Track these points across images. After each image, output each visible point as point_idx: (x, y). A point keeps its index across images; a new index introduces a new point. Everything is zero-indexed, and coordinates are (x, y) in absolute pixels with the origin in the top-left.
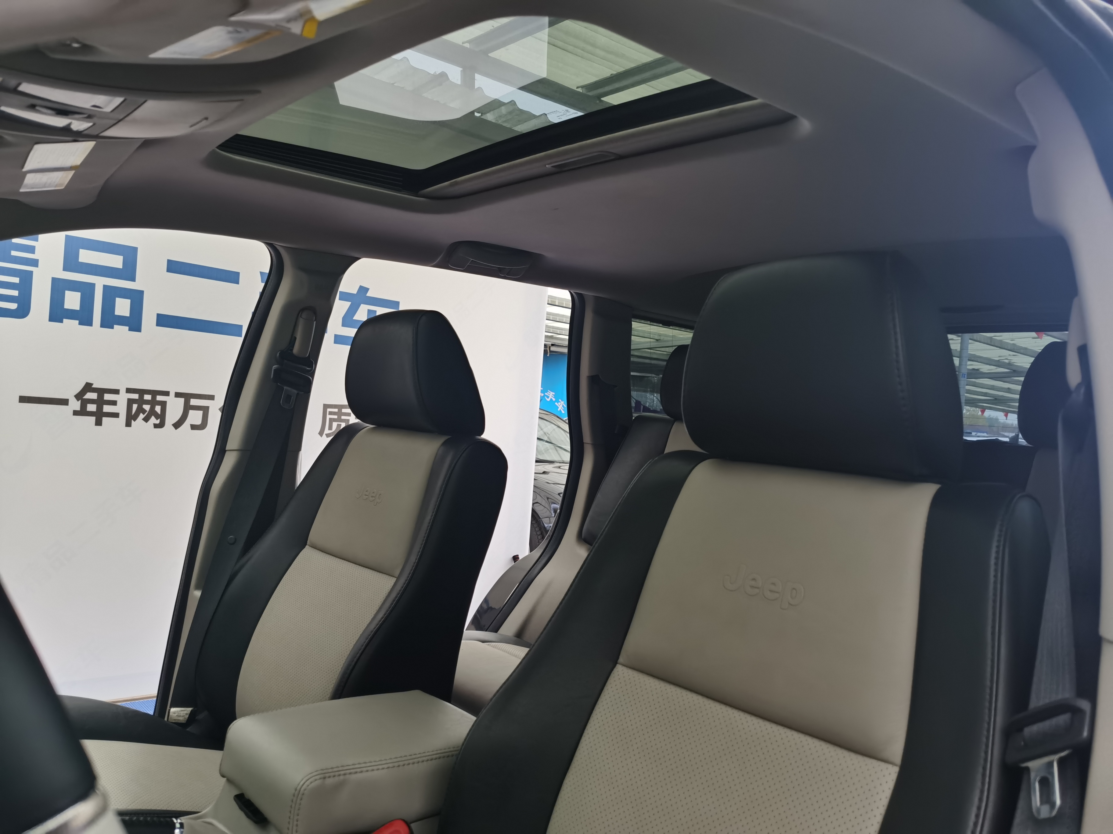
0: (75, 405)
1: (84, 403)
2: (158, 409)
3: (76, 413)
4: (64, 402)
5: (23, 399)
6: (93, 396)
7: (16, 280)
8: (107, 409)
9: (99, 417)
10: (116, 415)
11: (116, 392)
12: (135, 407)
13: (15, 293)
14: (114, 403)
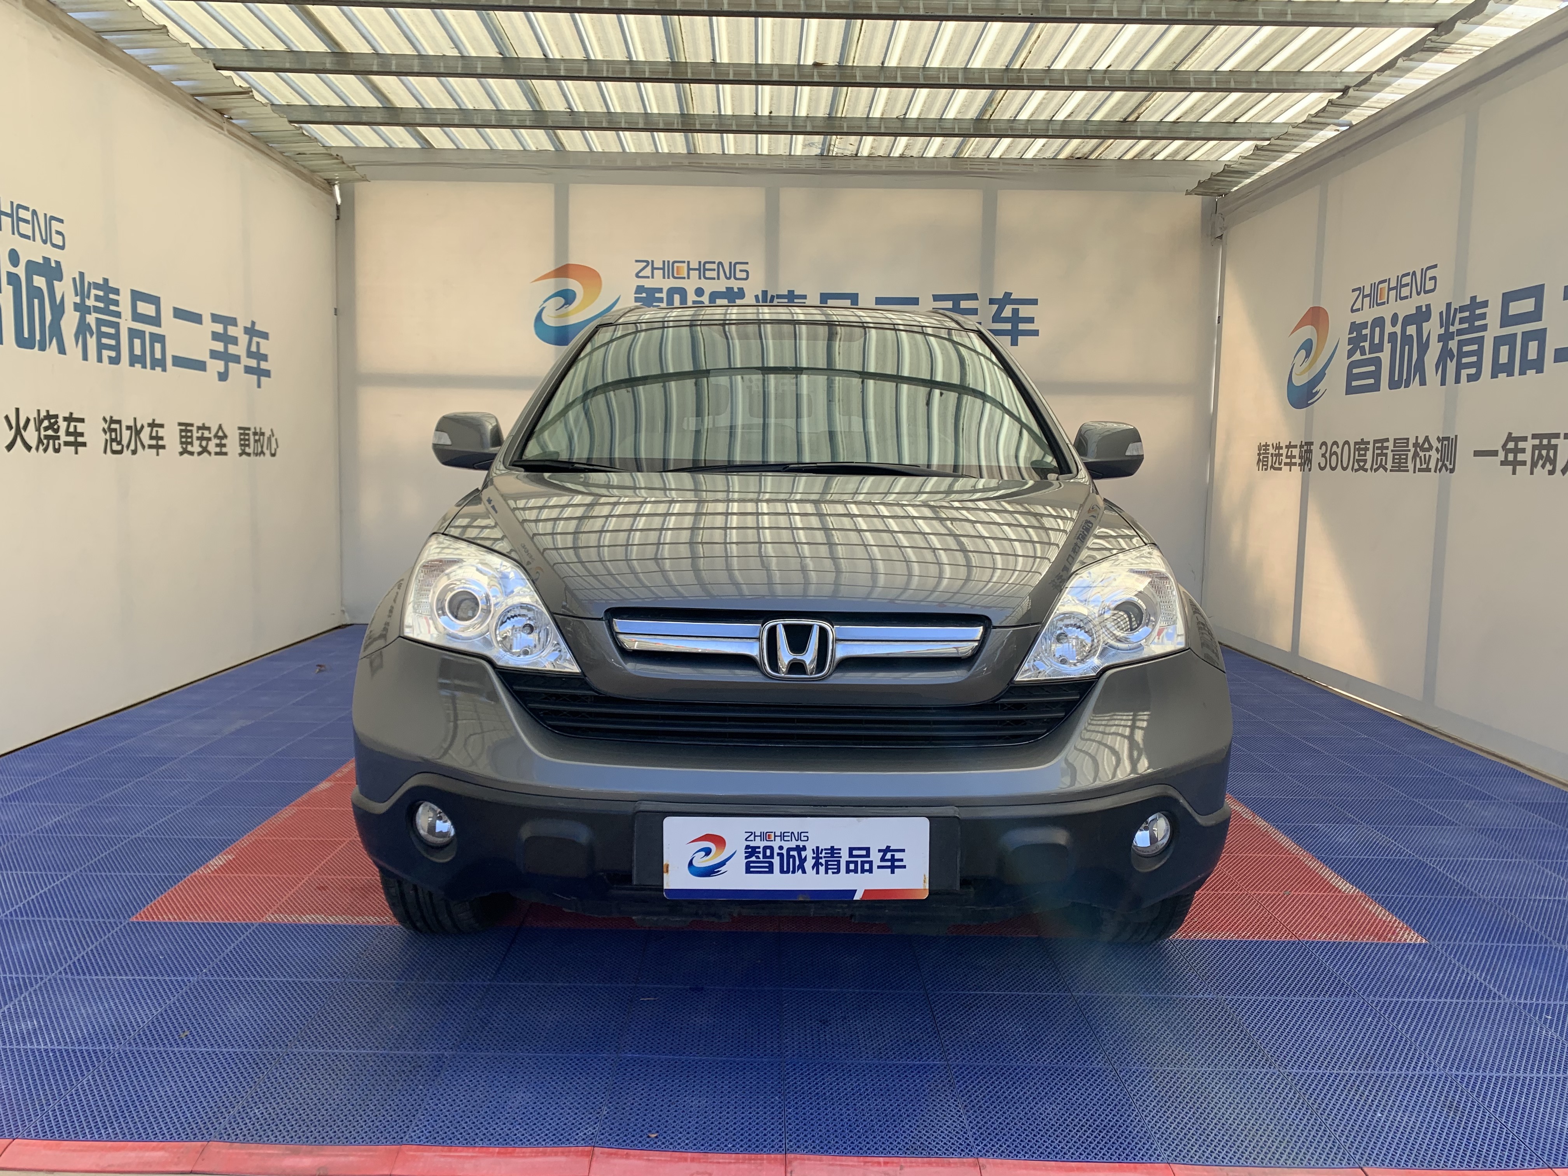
0: (1501, 455)
1: (1507, 451)
2: (1552, 452)
3: (1503, 463)
4: (1495, 453)
5: (1477, 453)
6: (1511, 445)
7: (1475, 347)
8: (1520, 457)
9: (1515, 464)
10: (1524, 463)
11: (1525, 439)
12: (1537, 452)
13: (1474, 359)
14: (1523, 451)
